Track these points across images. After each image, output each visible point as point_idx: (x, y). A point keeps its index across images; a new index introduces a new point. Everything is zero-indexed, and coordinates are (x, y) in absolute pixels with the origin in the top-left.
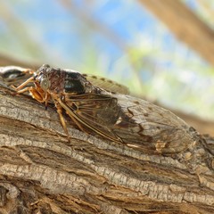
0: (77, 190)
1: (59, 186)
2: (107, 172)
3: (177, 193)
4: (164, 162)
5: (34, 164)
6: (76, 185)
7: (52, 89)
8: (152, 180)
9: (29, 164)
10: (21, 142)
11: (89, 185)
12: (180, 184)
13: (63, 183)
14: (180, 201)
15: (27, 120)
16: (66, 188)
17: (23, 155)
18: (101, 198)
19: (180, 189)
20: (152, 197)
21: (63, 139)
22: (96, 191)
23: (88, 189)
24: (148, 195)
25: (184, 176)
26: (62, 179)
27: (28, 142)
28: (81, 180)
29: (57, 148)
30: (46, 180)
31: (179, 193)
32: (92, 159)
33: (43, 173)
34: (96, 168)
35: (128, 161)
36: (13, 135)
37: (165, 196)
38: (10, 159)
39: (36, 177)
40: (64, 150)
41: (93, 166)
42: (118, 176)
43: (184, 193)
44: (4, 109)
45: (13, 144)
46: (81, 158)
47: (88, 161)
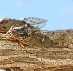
0: (33, 68)
1: (27, 67)
2: (43, 59)
3: (69, 61)
4: (63, 50)
5: (16, 63)
6: (32, 66)
7: (16, 37)
8: (59, 58)
9: (15, 63)
10: (10, 57)
11: (37, 66)
12: (70, 58)
13: (28, 66)
14: (71, 64)
15: (10, 49)
16: (29, 68)
17: (11, 61)
18: (42, 68)
19: (70, 59)
20: (60, 64)
21: (24, 51)
22: (40, 67)
23: (37, 67)
24: (59, 64)
25: (71, 54)
26: (27, 65)
27: (12, 56)
28: (34, 64)
29: (23, 56)
30: (22, 66)
31: (70, 61)
32: (36, 56)
33: (20, 64)
34: (38, 59)
35: (50, 53)
36: (6, 55)
37: (65, 63)
38: (7, 62)
39: (18, 66)
40: (25, 56)
41: (37, 59)
42: (47, 60)
43: (72, 61)
44: (1, 47)
45: (7, 58)
46: (32, 57)
47: (35, 57)
